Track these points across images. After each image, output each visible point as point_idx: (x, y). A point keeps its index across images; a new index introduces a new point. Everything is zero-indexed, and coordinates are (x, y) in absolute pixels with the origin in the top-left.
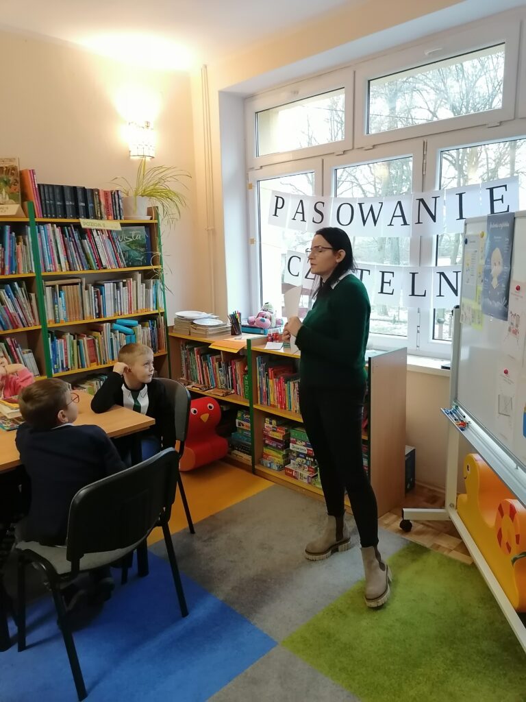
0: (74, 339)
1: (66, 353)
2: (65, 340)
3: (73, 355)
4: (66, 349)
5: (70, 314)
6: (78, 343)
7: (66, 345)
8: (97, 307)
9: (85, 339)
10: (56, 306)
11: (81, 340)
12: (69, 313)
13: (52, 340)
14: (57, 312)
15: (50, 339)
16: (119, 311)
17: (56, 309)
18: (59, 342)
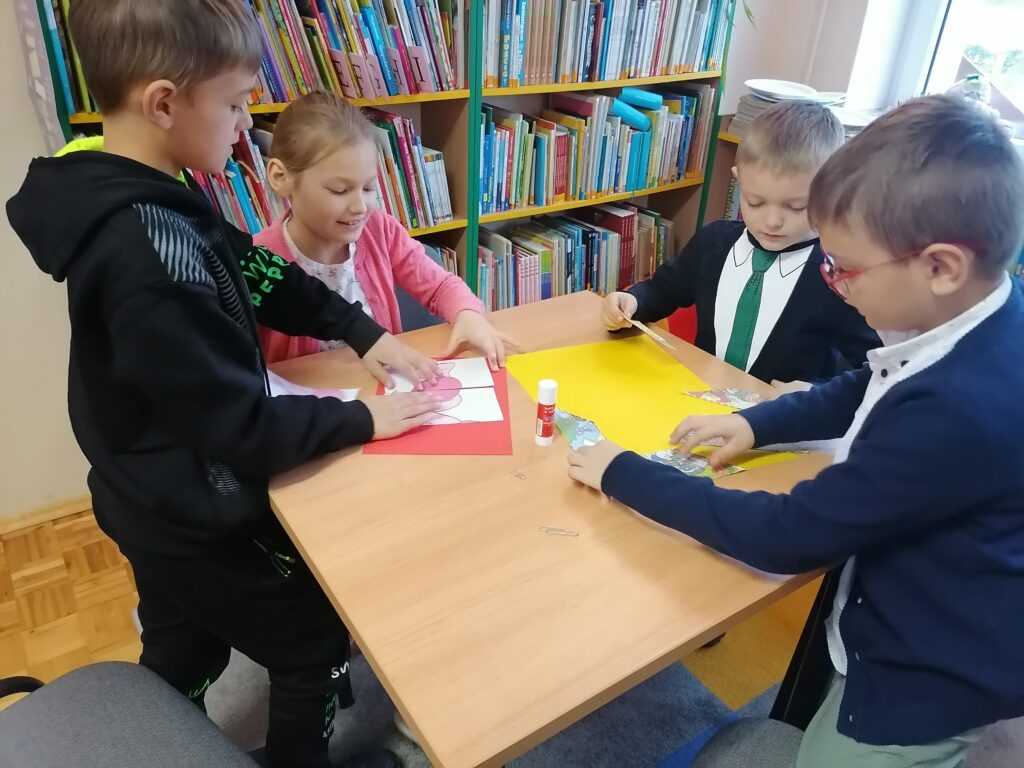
0: (530, 132)
1: (510, 166)
2: (512, 134)
3: (523, 172)
4: (511, 157)
5: (531, 65)
6: (537, 143)
7: (512, 145)
8: (589, 51)
9: (554, 133)
10: (507, 38)
11: (544, 136)
12: (528, 62)
13: (487, 132)
14: (506, 54)
15: (483, 126)
16: (633, 67)
17: (506, 47)
18: (500, 136)
